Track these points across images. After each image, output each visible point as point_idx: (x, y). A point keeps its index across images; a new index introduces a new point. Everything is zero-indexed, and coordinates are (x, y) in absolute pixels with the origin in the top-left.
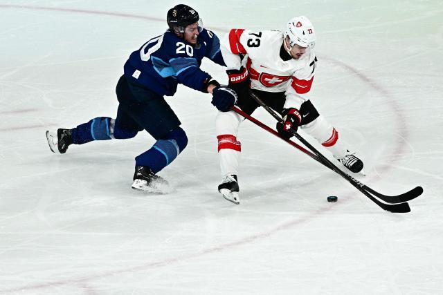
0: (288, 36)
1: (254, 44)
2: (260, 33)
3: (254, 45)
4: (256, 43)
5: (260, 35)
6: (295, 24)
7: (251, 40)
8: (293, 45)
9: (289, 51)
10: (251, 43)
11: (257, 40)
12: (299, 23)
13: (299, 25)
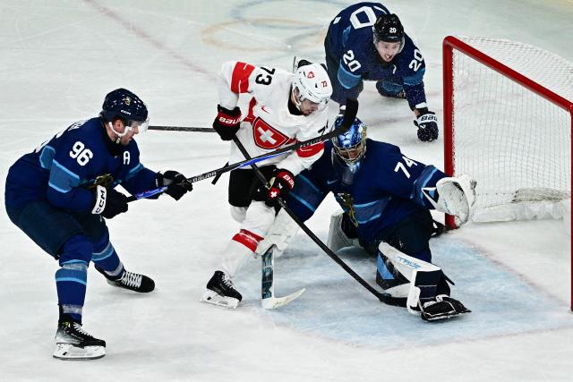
0: (297, 88)
1: (263, 80)
2: (274, 70)
3: (263, 82)
4: (267, 80)
5: (272, 72)
6: (307, 74)
7: (261, 75)
8: (302, 99)
9: (298, 105)
10: (260, 79)
11: (268, 77)
12: (311, 73)
13: (311, 75)
